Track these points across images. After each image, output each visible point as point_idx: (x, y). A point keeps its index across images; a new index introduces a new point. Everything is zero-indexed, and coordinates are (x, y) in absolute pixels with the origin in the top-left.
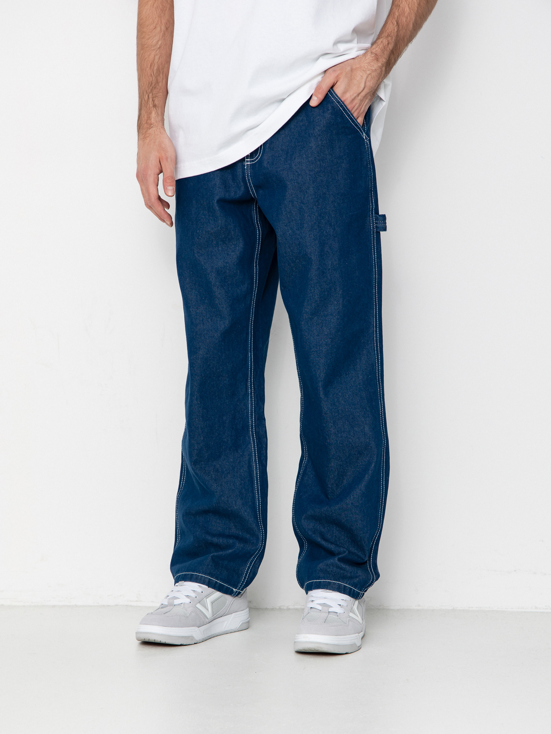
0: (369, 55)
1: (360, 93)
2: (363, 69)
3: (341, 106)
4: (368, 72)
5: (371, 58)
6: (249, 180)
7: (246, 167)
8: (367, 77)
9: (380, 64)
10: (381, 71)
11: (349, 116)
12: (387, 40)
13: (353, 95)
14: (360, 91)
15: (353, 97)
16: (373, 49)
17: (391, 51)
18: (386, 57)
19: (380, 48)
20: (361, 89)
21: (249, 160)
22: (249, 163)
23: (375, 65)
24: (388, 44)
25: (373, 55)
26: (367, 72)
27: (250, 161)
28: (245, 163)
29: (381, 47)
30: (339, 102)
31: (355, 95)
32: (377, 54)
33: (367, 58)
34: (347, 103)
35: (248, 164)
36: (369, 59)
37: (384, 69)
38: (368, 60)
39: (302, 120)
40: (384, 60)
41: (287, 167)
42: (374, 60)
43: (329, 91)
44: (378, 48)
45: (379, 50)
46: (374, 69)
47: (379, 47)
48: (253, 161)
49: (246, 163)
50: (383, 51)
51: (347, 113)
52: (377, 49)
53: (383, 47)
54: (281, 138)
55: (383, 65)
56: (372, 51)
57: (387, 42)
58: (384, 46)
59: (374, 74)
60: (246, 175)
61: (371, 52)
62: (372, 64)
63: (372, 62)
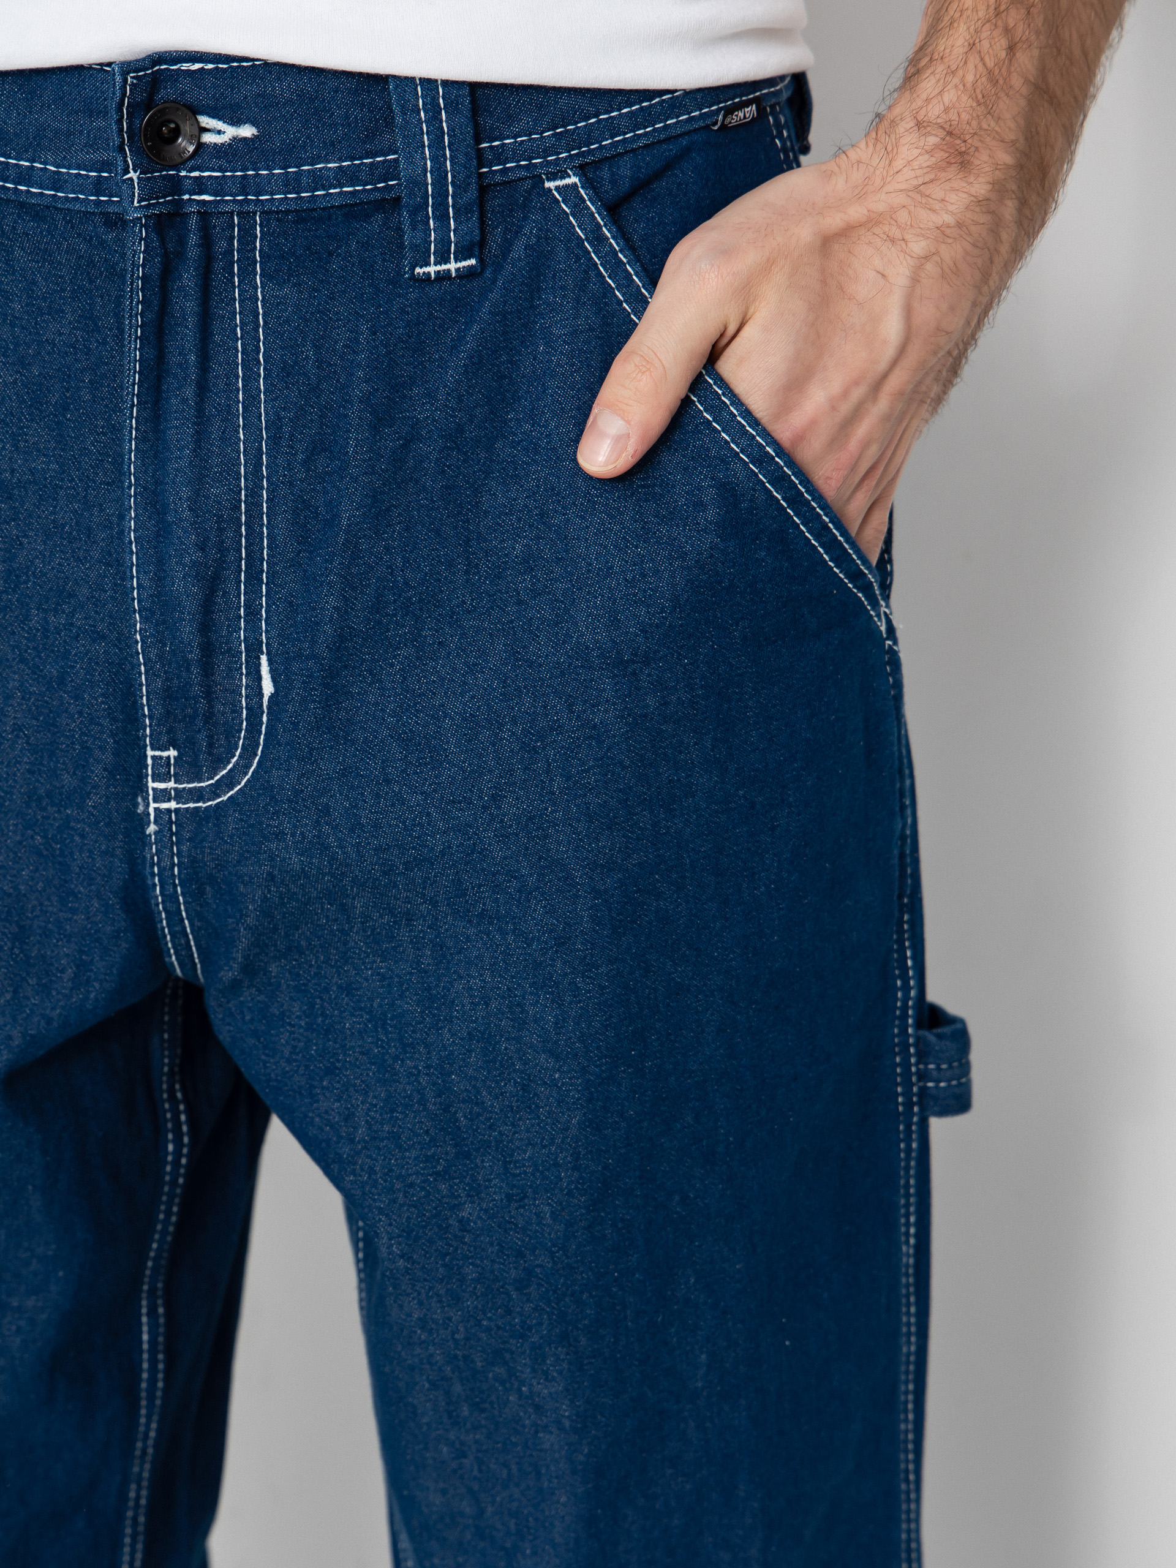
0: (903, 141)
1: (885, 376)
2: (886, 228)
3: (780, 480)
4: (918, 247)
5: (925, 160)
6: (170, 899)
7: (152, 828)
8: (915, 280)
9: (980, 187)
10: (995, 229)
11: (822, 532)
12: (1000, 30)
13: (845, 394)
14: (883, 365)
15: (845, 408)
16: (928, 100)
17: (1036, 86)
18: (1012, 137)
19: (969, 85)
20: (890, 352)
21: (171, 784)
22: (173, 805)
23: (953, 197)
24: (1011, 49)
25: (932, 140)
26: (910, 245)
27: (179, 796)
28: (148, 805)
29: (970, 78)
30: (762, 459)
31: (857, 394)
32: (956, 132)
33: (899, 164)
34: (808, 454)
35: (169, 811)
36: (916, 164)
37: (1009, 210)
38: (908, 174)
39: (525, 561)
40: (1005, 158)
41: (449, 847)
42: (943, 169)
43: (697, 384)
44: (953, 92)
45: (964, 98)
46: (949, 219)
47: (956, 80)
48: (198, 795)
49: (153, 805)
50: (985, 104)
51: (811, 519)
52: (949, 97)
53: (984, 79)
54: (392, 665)
55: (999, 188)
56: (923, 112)
57: (1004, 43)
58: (990, 72)
59: (950, 252)
60: (153, 875)
61: (919, 125)
62: (936, 191)
63: (932, 181)
